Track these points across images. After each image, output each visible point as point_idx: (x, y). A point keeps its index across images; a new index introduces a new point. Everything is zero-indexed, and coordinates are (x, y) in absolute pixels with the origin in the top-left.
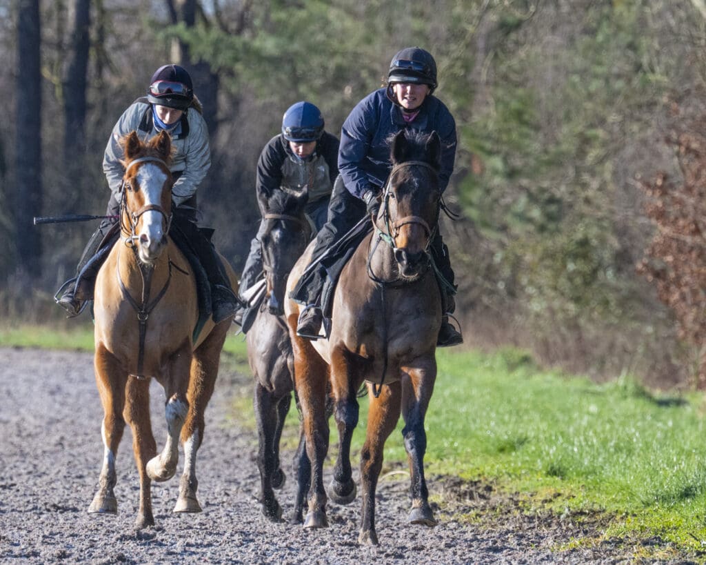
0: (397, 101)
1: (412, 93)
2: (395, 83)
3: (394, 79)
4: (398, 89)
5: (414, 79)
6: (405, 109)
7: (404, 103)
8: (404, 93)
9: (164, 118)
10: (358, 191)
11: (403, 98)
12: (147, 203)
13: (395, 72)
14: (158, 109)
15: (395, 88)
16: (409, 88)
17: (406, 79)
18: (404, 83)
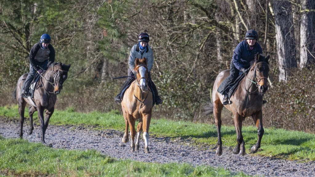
0: (248, 44)
1: (252, 42)
2: (247, 39)
3: (247, 38)
4: (248, 41)
5: (253, 38)
6: (250, 46)
7: (250, 44)
8: (250, 42)
9: (142, 45)
10: (240, 69)
11: (250, 43)
12: (141, 77)
13: (247, 37)
14: (141, 43)
15: (247, 41)
16: (251, 41)
17: (251, 38)
18: (250, 39)
